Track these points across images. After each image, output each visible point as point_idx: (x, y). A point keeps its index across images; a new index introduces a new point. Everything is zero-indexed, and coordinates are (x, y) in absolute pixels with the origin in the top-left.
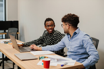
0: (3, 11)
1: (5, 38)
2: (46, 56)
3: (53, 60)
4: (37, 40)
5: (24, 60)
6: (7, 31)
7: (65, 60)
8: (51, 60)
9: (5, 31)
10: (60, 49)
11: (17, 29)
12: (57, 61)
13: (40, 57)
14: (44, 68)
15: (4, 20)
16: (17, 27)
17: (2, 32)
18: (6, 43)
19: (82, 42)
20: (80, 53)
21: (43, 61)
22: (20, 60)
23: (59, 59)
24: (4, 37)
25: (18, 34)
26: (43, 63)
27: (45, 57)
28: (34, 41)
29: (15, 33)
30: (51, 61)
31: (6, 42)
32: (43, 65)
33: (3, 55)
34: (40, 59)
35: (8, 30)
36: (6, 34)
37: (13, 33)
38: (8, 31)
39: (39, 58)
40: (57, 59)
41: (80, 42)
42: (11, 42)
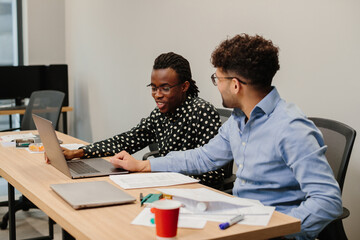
0: (11, 31)
1: (21, 129)
2: (166, 191)
3: (192, 208)
4: (129, 133)
5: (85, 208)
6: (27, 102)
7: (236, 207)
8: (184, 206)
9: (19, 104)
10: (218, 164)
11: (63, 94)
12: (207, 210)
13: (145, 195)
14: (159, 234)
15: (16, 64)
16: (64, 88)
17: (9, 106)
18: (20, 144)
19: (282, 148)
20: (276, 186)
21: (154, 210)
22: (72, 206)
23: (213, 203)
24: (17, 124)
25: (65, 114)
26: (153, 216)
27: (162, 197)
28: (119, 136)
29: (57, 110)
30: (182, 211)
31: (21, 141)
32: (154, 226)
33: (11, 189)
34: (143, 201)
35: (29, 97)
36: (23, 112)
37: (48, 108)
38: (30, 103)
39: (138, 200)
40: (207, 203)
41: (274, 149)
42: (39, 141)
